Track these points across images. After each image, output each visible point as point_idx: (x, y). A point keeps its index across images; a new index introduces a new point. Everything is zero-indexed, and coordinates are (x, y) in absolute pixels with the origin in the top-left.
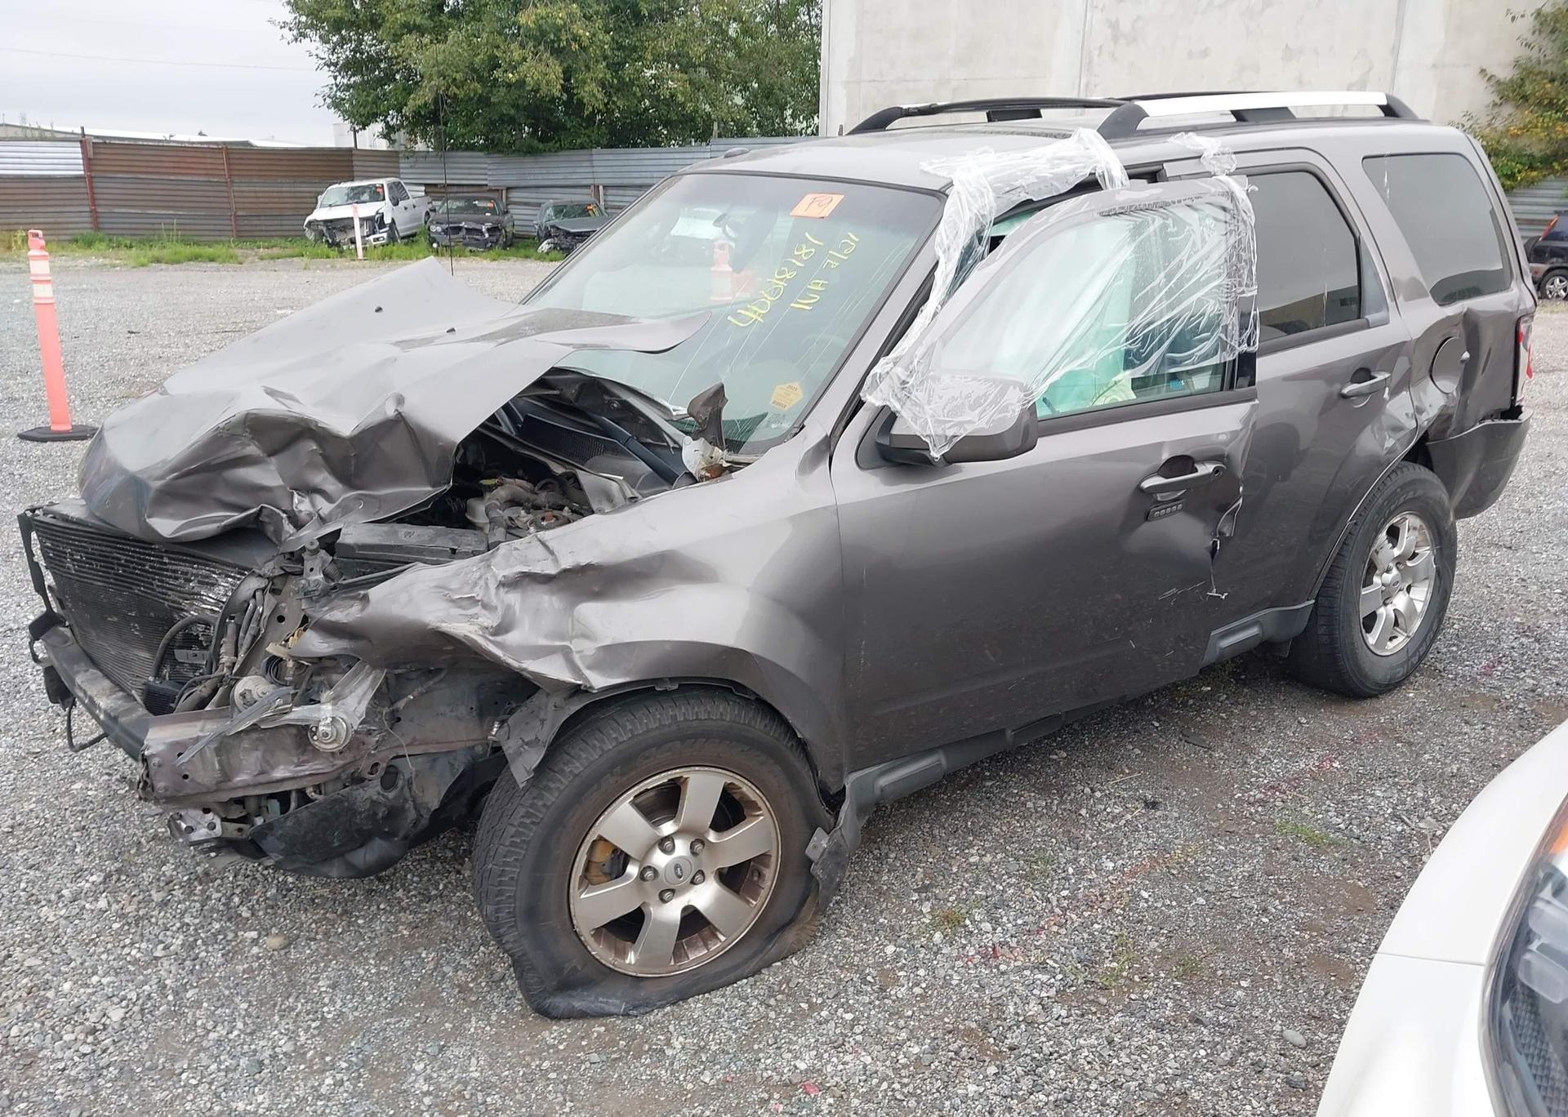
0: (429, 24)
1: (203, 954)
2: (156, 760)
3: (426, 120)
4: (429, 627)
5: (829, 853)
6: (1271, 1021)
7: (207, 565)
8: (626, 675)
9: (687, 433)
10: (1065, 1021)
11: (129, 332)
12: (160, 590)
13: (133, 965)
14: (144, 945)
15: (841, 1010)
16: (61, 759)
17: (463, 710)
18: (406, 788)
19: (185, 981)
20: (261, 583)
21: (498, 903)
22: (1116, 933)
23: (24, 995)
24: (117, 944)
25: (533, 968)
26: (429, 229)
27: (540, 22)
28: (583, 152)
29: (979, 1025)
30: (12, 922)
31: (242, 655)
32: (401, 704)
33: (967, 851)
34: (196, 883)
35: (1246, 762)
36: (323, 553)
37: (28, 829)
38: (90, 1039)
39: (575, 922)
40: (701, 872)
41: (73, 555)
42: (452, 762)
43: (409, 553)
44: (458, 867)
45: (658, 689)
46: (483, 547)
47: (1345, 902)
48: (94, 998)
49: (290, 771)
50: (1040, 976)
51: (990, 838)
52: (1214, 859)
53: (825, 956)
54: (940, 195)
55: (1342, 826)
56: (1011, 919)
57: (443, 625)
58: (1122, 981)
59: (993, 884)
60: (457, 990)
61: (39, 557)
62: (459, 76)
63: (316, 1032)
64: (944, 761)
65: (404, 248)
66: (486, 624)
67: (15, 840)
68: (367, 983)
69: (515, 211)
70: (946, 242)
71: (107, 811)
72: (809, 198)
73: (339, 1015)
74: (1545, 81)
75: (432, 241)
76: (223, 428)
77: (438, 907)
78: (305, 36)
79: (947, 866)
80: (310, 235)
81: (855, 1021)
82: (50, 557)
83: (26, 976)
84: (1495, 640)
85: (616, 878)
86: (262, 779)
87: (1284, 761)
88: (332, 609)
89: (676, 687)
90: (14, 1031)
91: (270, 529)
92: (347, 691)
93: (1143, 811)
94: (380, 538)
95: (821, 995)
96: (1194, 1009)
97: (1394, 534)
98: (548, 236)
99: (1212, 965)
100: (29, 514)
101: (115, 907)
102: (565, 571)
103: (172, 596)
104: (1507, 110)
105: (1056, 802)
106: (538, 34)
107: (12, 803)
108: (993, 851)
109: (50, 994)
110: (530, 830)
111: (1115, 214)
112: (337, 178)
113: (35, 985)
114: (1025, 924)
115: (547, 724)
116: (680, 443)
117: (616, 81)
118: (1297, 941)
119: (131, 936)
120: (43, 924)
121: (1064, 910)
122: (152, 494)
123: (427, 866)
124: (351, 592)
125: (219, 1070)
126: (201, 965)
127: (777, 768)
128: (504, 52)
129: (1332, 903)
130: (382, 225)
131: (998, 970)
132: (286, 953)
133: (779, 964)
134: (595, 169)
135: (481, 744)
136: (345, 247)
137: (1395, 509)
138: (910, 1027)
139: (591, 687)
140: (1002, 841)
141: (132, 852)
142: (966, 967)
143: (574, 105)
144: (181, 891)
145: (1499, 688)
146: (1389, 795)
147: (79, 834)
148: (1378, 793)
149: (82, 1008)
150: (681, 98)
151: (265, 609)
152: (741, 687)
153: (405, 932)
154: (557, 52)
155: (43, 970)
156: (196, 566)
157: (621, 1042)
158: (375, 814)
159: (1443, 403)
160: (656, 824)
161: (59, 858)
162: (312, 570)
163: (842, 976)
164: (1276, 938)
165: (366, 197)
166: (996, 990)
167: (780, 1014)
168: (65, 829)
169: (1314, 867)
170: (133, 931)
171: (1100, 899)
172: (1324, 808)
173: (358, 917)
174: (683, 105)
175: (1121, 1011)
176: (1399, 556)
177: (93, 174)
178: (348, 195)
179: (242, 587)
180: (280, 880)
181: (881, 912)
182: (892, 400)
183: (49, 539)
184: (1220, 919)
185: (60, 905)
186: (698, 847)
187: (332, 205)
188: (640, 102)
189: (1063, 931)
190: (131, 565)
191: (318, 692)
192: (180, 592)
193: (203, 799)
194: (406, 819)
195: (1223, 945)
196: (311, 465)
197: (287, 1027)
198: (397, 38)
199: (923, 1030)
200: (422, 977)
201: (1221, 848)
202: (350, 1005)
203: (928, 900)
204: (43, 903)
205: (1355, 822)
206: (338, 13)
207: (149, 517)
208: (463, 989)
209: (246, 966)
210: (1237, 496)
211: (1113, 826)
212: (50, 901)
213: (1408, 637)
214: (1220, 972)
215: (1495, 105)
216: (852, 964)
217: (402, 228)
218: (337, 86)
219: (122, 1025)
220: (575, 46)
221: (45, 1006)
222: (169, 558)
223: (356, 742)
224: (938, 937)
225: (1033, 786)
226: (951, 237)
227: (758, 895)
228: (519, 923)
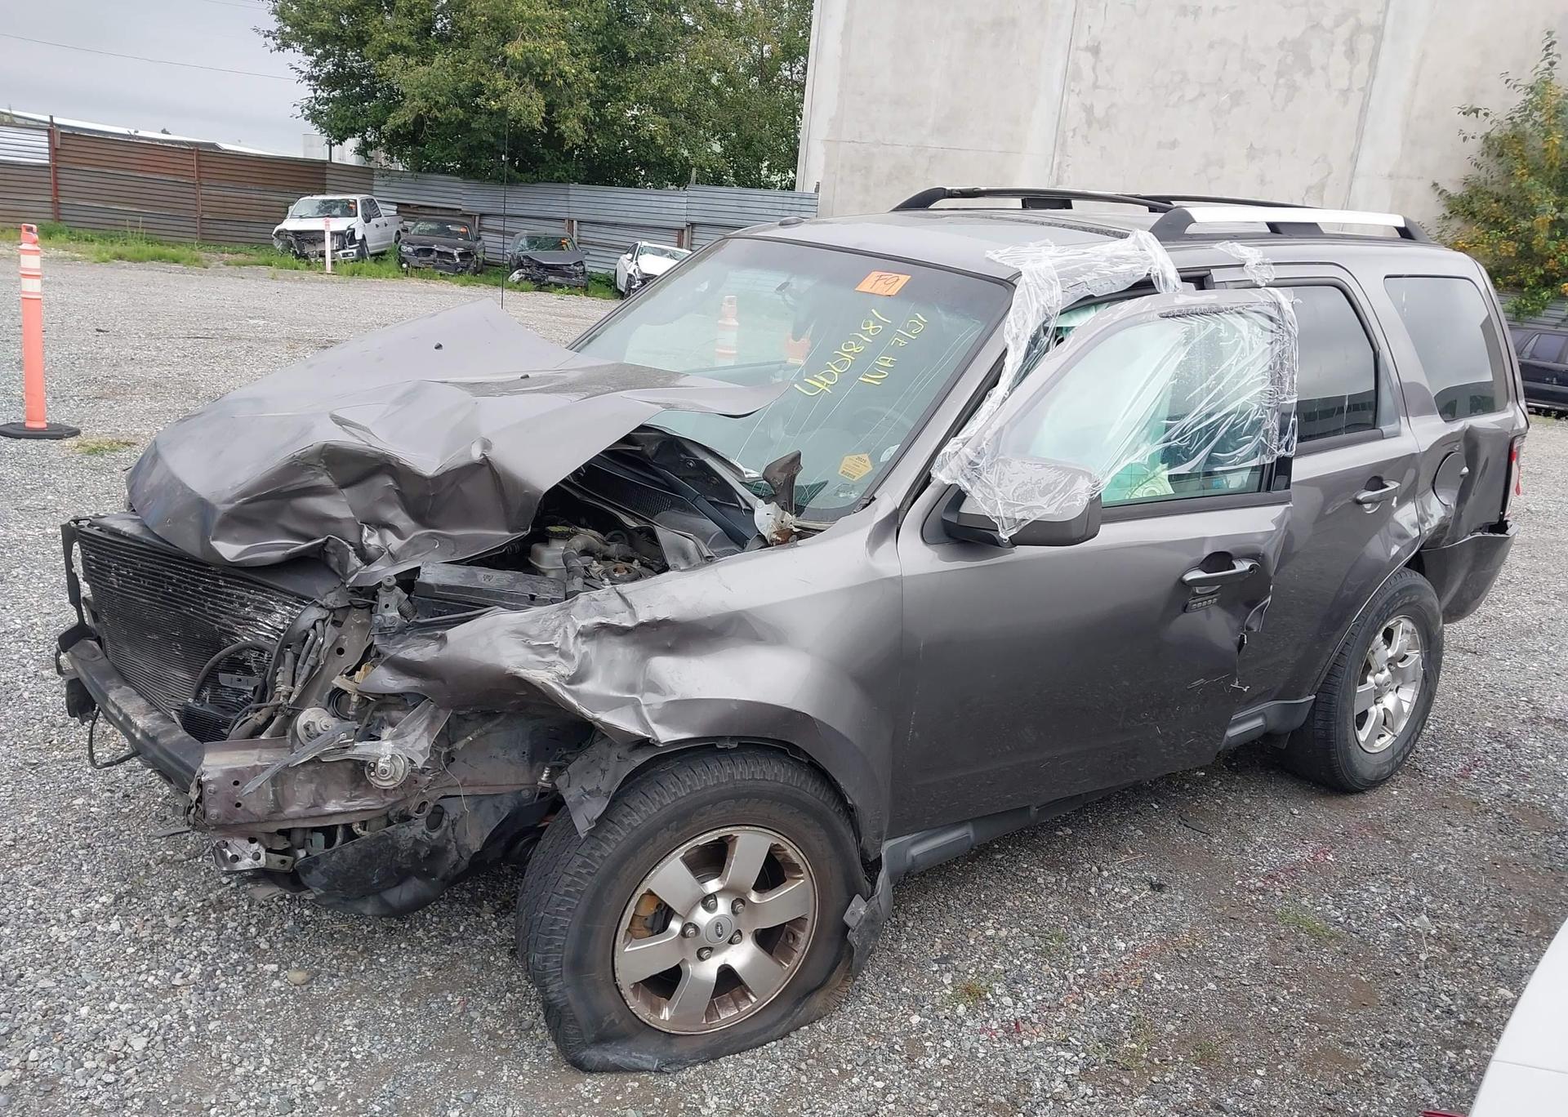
0: (414, 45)
1: (223, 985)
2: (212, 787)
3: (405, 140)
4: (507, 672)
5: (866, 921)
6: (1289, 1111)
7: (264, 591)
8: (690, 731)
9: (761, 497)
10: (1091, 1100)
11: (98, 330)
12: (212, 612)
13: (151, 992)
14: (161, 973)
15: (871, 1078)
16: (61, 772)
17: (515, 754)
18: (450, 829)
19: (207, 1012)
20: (324, 614)
21: (548, 952)
22: (1133, 1014)
23: (40, 1017)
24: (132, 970)
25: (574, 1020)
26: (400, 249)
27: (528, 54)
28: (561, 185)
29: (1008, 1100)
30: (22, 941)
31: (299, 685)
32: (460, 745)
33: (982, 924)
34: (210, 910)
35: (1243, 850)
36: (398, 590)
37: (30, 844)
38: (112, 1068)
39: (617, 975)
40: (739, 932)
41: (118, 569)
42: (497, 804)
43: (488, 597)
44: (478, 910)
45: (719, 747)
46: (561, 596)
47: (1350, 996)
48: (113, 1025)
49: (341, 806)
50: (1063, 1053)
51: (1004, 912)
52: (1221, 945)
53: (851, 1023)
54: (1008, 284)
55: (1341, 919)
56: (1031, 994)
57: (522, 670)
58: (1142, 1063)
59: (1011, 958)
60: (487, 1036)
61: (78, 568)
62: (442, 100)
63: (346, 1073)
64: (972, 835)
65: (374, 266)
66: (563, 672)
67: (19, 855)
68: (393, 1025)
69: (487, 238)
70: (1015, 330)
71: (112, 829)
72: (874, 275)
73: (367, 1056)
74: (1492, 200)
75: (402, 260)
76: (299, 457)
77: (459, 950)
78: (289, 46)
79: (964, 938)
80: (278, 245)
81: (886, 1091)
82: (92, 570)
83: (40, 998)
84: (1469, 743)
85: (658, 933)
86: (314, 811)
87: (1280, 851)
88: (407, 647)
89: (735, 746)
90: (33, 1055)
91: (334, 561)
92: (410, 729)
93: (1150, 893)
94: (460, 580)
95: (850, 1062)
96: (1214, 1096)
97: (1388, 636)
98: (520, 266)
99: (1228, 1052)
100: (73, 524)
101: (128, 930)
102: (642, 624)
103: (225, 619)
104: (1456, 223)
105: (1065, 879)
106: (525, 66)
107: (12, 815)
108: (1008, 925)
109: (67, 1018)
110: (585, 880)
111: (1173, 316)
112: (308, 189)
113: (51, 1009)
114: (1045, 1000)
115: (609, 775)
116: (753, 505)
117: (598, 120)
118: (1307, 1032)
119: (146, 962)
120: (54, 944)
121: (1081, 988)
122: (218, 517)
123: (445, 906)
124: (427, 631)
125: (249, 1107)
126: (222, 996)
127: (823, 832)
128: (489, 80)
129: (1337, 996)
130: (352, 240)
131: (1022, 1045)
132: (308, 990)
133: (806, 1028)
134: (571, 204)
135: (528, 789)
136: (313, 260)
137: (1394, 611)
138: (941, 1098)
139: (658, 742)
140: (1015, 915)
141: (141, 874)
142: (990, 1040)
143: (554, 139)
144: (195, 918)
145: (1477, 791)
146: (1383, 891)
147: (84, 851)
148: (1373, 889)
149: (101, 1034)
150: (660, 141)
151: (326, 641)
152: (796, 749)
153: (428, 974)
154: (542, 85)
155: (58, 992)
156: (252, 591)
157: (656, 1099)
158: (417, 853)
159: (1443, 515)
160: (702, 881)
161: (65, 876)
162: (387, 606)
163: (870, 1044)
164: (1286, 1028)
165: (337, 211)
166: (1020, 1065)
167: (811, 1078)
168: (70, 846)
169: (1317, 959)
170: (149, 957)
171: (1116, 979)
172: (1322, 900)
173: (379, 956)
174: (661, 148)
175: (1144, 1093)
176: (1392, 658)
177: (58, 165)
178: (319, 207)
179: (303, 616)
180: (296, 912)
181: (903, 981)
182: (961, 479)
183: (93, 551)
184: (1232, 1006)
185: (71, 925)
186: (739, 906)
187: (301, 218)
188: (619, 142)
189: (1082, 1009)
190: (183, 585)
191: (380, 728)
192: (234, 616)
193: (251, 828)
194: (447, 859)
195: (1237, 1032)
196: (385, 501)
197: (315, 1065)
198: (382, 57)
199: (953, 1102)
200: (449, 1021)
201: (1227, 934)
202: (379, 1047)
203: (949, 971)
204: (53, 922)
205: (1353, 916)
206: (325, 26)
207: (213, 540)
208: (492, 1035)
209: (268, 1000)
210: (1266, 593)
211: (1122, 906)
212: (59, 920)
213: (1394, 736)
214: (1236, 1060)
215: (1445, 218)
216: (879, 1033)
217: (372, 246)
218: (316, 99)
219: (144, 1055)
220: (560, 82)
221: (62, 1030)
222: (225, 581)
223: (411, 780)
224: (961, 1009)
225: (1042, 861)
226: (1019, 326)
227: (791, 958)
228: (564, 974)
